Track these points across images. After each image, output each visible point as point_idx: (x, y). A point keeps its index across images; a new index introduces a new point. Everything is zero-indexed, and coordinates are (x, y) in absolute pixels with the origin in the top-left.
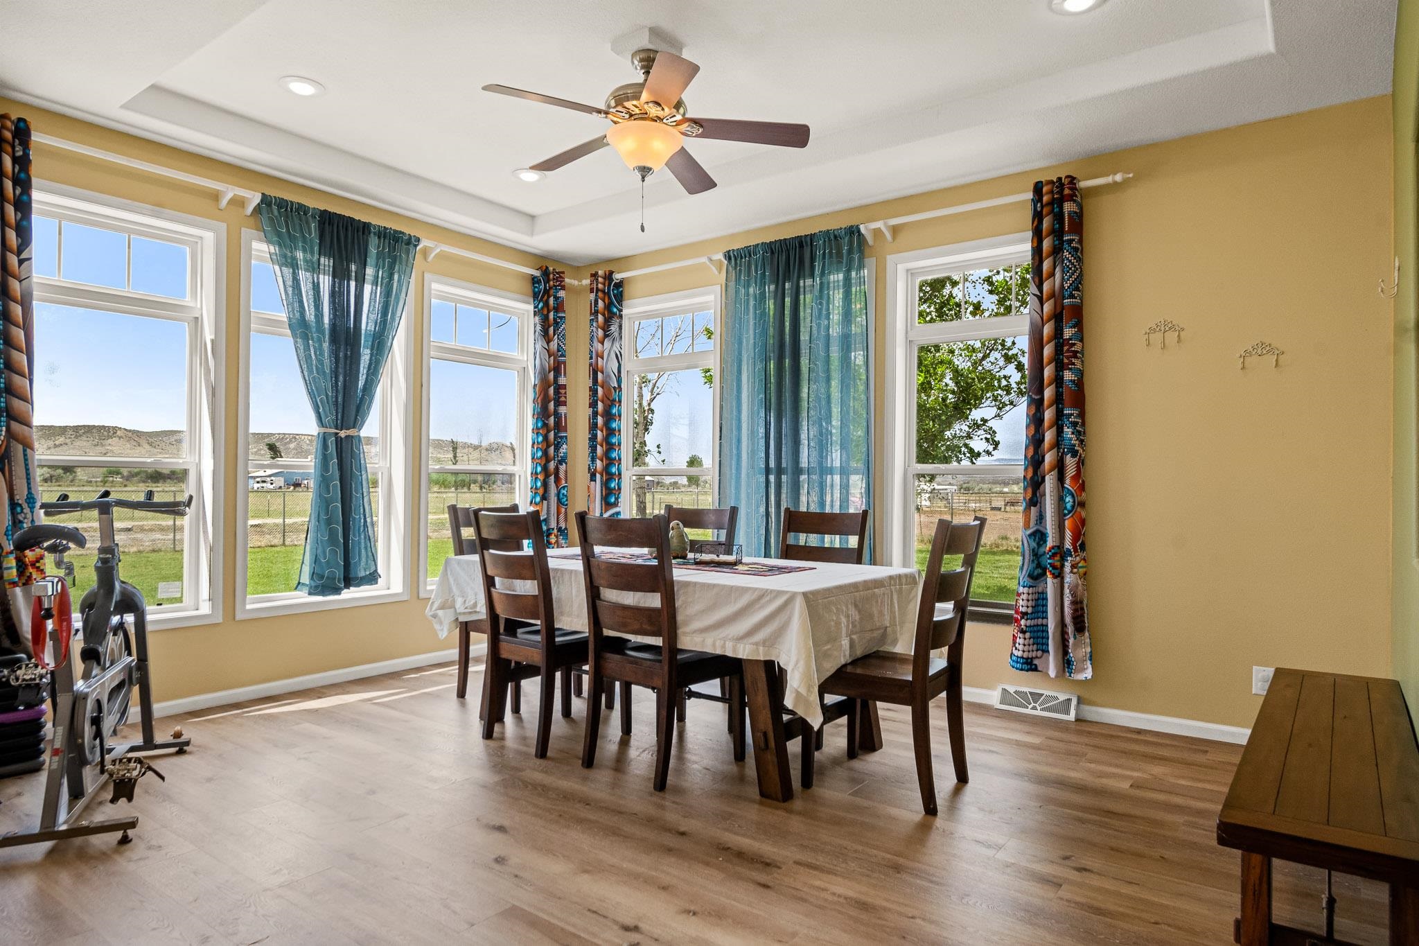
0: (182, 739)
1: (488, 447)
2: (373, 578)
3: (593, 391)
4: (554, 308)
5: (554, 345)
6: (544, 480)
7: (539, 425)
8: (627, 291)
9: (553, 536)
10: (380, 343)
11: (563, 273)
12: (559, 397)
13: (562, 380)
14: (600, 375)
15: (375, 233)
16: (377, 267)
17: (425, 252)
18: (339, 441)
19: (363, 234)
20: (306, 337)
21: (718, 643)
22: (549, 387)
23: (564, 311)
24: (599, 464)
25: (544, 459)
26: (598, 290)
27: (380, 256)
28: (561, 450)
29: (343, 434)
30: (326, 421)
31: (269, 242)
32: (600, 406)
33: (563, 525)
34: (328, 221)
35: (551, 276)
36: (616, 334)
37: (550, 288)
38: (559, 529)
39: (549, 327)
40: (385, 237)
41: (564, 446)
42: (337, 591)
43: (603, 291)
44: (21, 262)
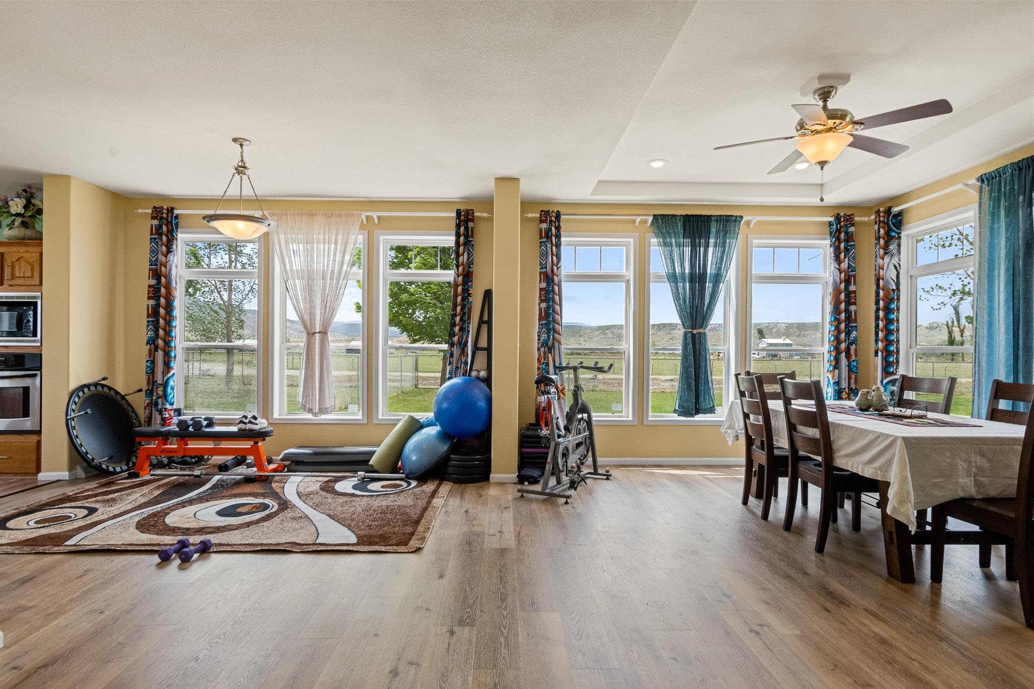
0: (609, 474)
1: (928, 326)
2: (711, 410)
3: (877, 294)
4: (845, 240)
5: (844, 265)
6: (836, 356)
7: (832, 319)
8: (906, 218)
9: (844, 393)
10: (718, 278)
11: (853, 215)
12: (850, 300)
13: (852, 288)
14: (881, 282)
15: (714, 221)
16: (717, 238)
17: (748, 223)
18: (693, 335)
19: (708, 222)
20: (676, 282)
21: (855, 466)
22: (840, 293)
23: (854, 241)
24: (880, 345)
25: (836, 342)
26: (880, 222)
27: (718, 232)
28: (852, 335)
29: (695, 332)
30: (686, 325)
31: (658, 237)
32: (881, 303)
33: (853, 386)
34: (687, 218)
35: (842, 219)
36: (895, 251)
37: (841, 227)
38: (850, 389)
39: (840, 253)
40: (720, 221)
41: (854, 333)
42: (692, 415)
43: (883, 222)
44: (558, 269)
